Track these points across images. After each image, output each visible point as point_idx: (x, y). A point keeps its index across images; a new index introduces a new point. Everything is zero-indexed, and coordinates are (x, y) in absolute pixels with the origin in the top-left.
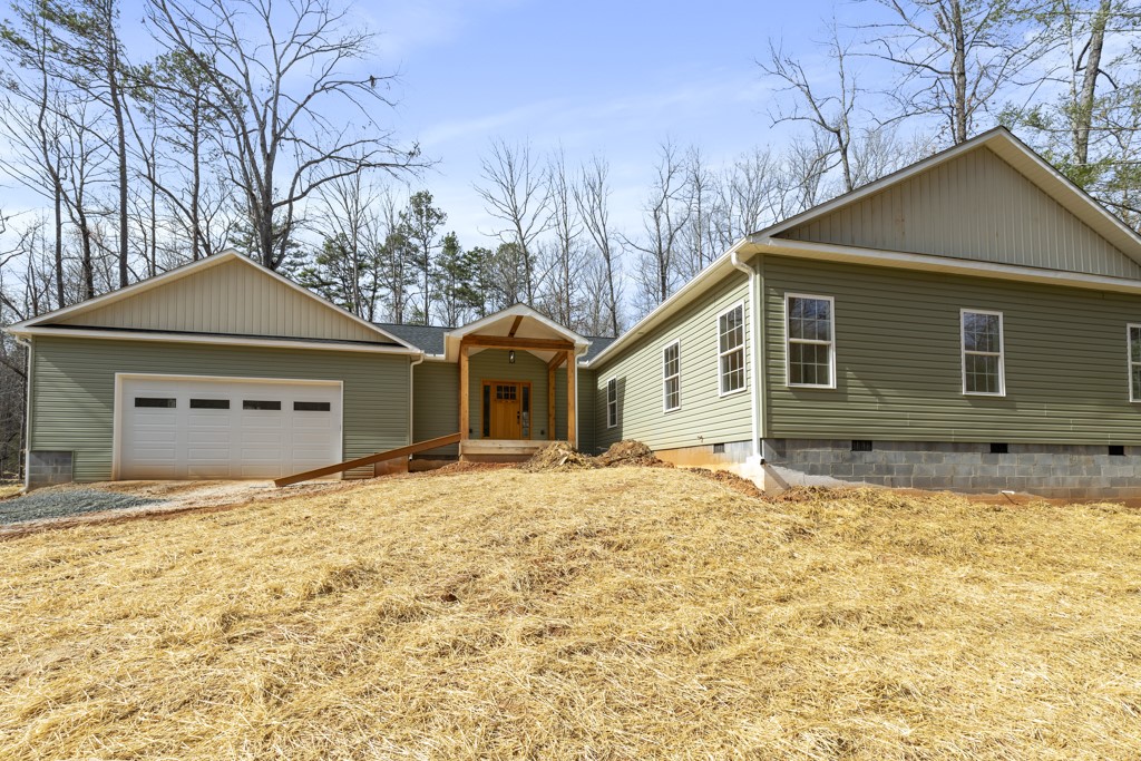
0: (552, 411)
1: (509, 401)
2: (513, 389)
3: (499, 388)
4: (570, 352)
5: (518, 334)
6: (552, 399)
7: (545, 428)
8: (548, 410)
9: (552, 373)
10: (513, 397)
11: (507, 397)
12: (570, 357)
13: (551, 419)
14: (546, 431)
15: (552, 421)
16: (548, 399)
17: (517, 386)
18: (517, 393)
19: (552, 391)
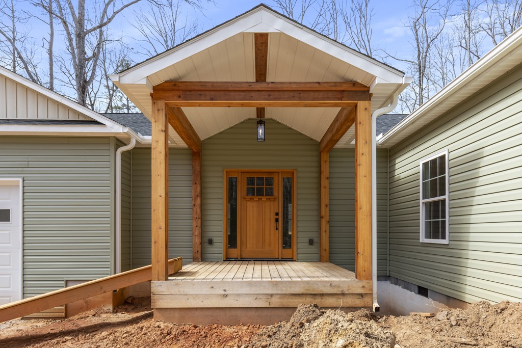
0: (325, 211)
1: (264, 199)
2: (270, 182)
3: (251, 181)
4: (361, 104)
5: (274, 75)
6: (325, 193)
7: (314, 235)
8: (319, 210)
9: (325, 157)
10: (270, 193)
11: (260, 193)
12: (361, 115)
13: (324, 222)
14: (316, 240)
15: (325, 226)
16: (319, 194)
17: (275, 177)
18: (275, 186)
19: (325, 182)
